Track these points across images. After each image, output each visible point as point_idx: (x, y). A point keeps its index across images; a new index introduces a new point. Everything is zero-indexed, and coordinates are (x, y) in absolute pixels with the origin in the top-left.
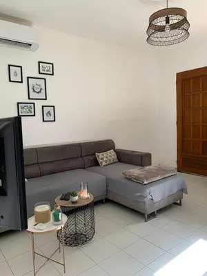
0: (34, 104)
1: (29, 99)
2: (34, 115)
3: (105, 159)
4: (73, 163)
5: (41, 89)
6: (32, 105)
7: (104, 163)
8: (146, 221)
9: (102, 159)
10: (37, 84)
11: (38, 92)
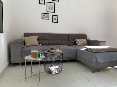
0: (49, 14)
1: (47, 12)
2: (49, 19)
3: (80, 42)
4: (64, 42)
5: (53, 8)
6: (48, 14)
7: (79, 44)
8: (93, 72)
9: (78, 42)
10: (51, 5)
11: (51, 9)
